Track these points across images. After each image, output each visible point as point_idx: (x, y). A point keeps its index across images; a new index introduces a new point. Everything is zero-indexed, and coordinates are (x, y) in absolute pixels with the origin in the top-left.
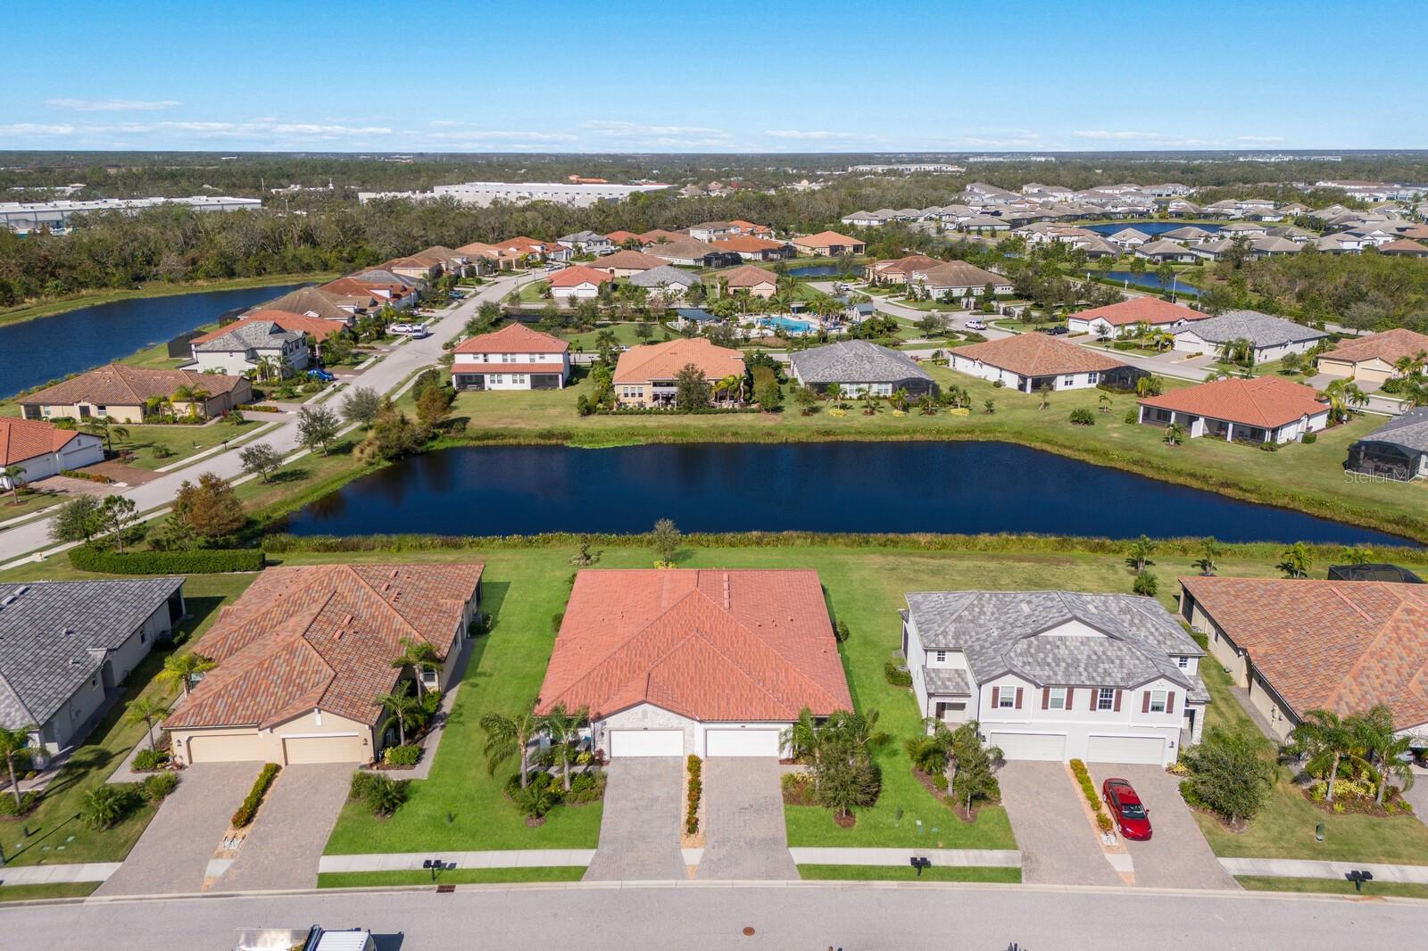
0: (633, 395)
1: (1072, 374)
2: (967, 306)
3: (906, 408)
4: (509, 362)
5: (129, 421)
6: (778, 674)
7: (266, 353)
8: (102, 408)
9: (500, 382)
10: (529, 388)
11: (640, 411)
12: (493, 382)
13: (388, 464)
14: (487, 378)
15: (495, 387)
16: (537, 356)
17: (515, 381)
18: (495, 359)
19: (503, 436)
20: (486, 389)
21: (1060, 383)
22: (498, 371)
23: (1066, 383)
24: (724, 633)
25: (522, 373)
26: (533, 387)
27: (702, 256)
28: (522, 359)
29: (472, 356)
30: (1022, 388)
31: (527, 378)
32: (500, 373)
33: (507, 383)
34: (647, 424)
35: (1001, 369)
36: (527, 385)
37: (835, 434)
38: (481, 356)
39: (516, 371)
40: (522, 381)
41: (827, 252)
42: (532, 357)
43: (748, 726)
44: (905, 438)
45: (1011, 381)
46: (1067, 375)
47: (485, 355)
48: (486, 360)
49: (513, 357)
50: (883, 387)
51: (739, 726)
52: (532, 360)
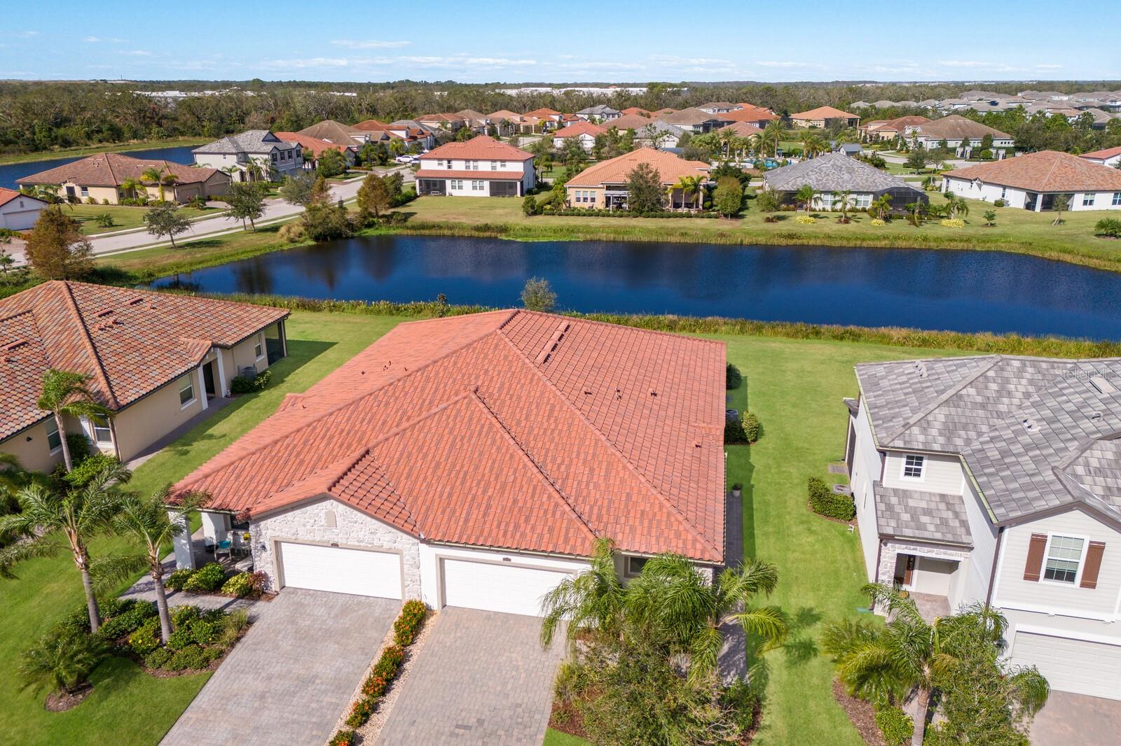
0: (585, 199)
1: (1094, 192)
2: (962, 155)
3: (887, 219)
4: (472, 169)
5: (107, 203)
6: (592, 470)
7: (255, 156)
8: (84, 189)
9: (460, 188)
10: (488, 195)
11: (591, 213)
12: (453, 187)
13: (312, 243)
14: (448, 183)
15: (456, 193)
16: (498, 164)
17: (474, 188)
18: (458, 166)
19: (440, 227)
20: (447, 194)
21: (1077, 202)
22: (460, 177)
23: (1085, 203)
24: (519, 398)
25: (482, 179)
26: (492, 194)
27: (701, 123)
28: (484, 167)
29: (436, 162)
30: (1030, 206)
31: (486, 184)
32: (461, 179)
33: (466, 189)
35: (1005, 187)
36: (486, 192)
37: (799, 238)
38: (445, 163)
39: (476, 178)
40: (482, 188)
41: (822, 124)
42: (494, 164)
43: (515, 559)
44: (884, 243)
45: (1017, 200)
46: (1087, 192)
47: (449, 162)
48: (449, 167)
49: (475, 164)
50: (862, 198)
51: (499, 557)
52: (494, 168)
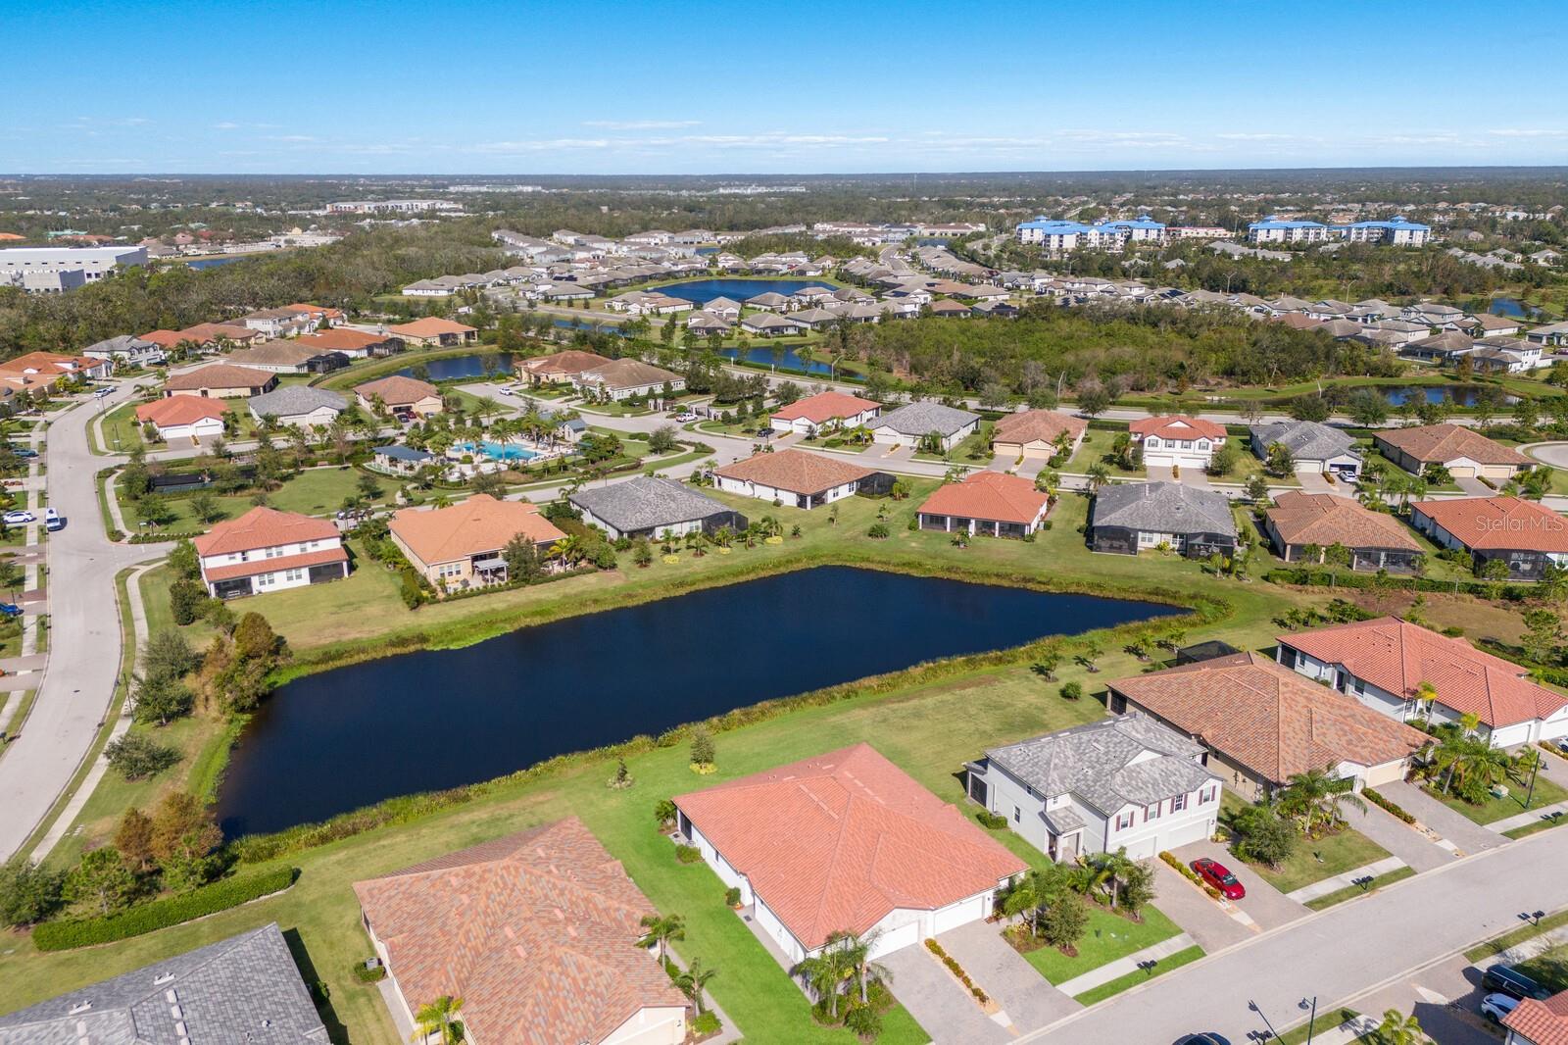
0: (451, 573)
1: (837, 487)
2: (655, 408)
4: (275, 556)
9: (271, 581)
10: (309, 583)
11: (468, 592)
12: (262, 583)
14: (255, 581)
15: (267, 588)
16: (309, 545)
17: (290, 578)
18: (257, 556)
20: (255, 592)
21: (830, 498)
22: (267, 570)
25: (298, 568)
26: (312, 580)
28: (291, 550)
29: (227, 556)
30: (802, 504)
31: (305, 572)
32: (270, 573)
33: (281, 581)
34: (495, 606)
35: (776, 489)
36: (304, 578)
38: (239, 556)
39: (290, 566)
40: (299, 577)
41: (437, 342)
42: (303, 546)
45: (790, 500)
46: (834, 488)
47: (243, 554)
48: (244, 559)
49: (279, 549)
50: (694, 524)
52: (303, 550)
